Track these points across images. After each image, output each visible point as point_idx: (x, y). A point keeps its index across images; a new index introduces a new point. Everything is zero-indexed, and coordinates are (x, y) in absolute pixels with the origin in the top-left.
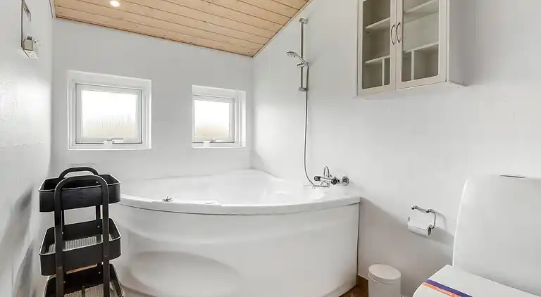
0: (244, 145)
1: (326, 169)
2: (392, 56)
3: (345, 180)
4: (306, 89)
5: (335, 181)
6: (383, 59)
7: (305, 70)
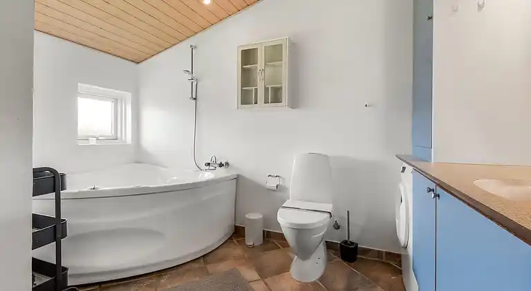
0: (129, 141)
1: (214, 158)
2: (258, 87)
3: (227, 163)
4: (195, 99)
5: (221, 165)
6: (254, 88)
7: (194, 84)
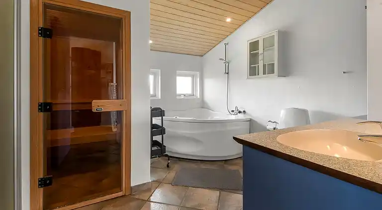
0: (199, 97)
2: (260, 65)
3: (244, 112)
4: (227, 73)
5: (240, 112)
6: (257, 65)
7: (227, 65)
